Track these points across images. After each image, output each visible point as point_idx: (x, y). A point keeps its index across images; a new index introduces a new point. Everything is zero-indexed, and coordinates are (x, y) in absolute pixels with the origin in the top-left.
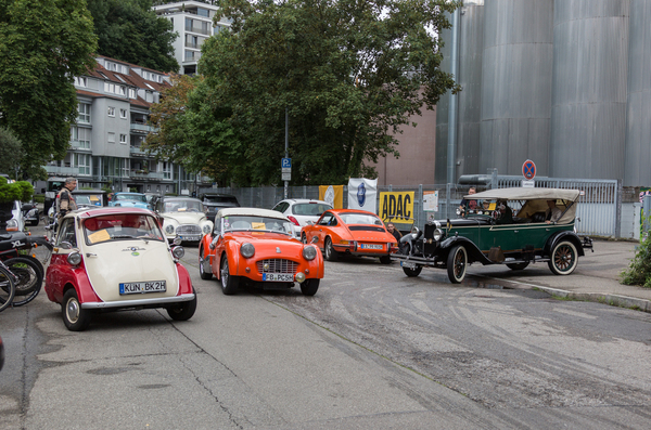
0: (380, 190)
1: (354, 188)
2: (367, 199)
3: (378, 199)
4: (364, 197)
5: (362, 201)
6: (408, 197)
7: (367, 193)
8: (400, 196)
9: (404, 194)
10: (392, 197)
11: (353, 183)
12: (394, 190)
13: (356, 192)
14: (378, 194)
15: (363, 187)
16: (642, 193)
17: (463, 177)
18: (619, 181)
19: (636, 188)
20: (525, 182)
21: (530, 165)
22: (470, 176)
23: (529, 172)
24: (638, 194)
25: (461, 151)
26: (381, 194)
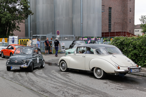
0: (18, 39)
1: (11, 39)
2: (15, 41)
3: (18, 41)
4: (14, 41)
5: (13, 42)
6: (27, 40)
7: (15, 40)
8: (25, 40)
9: (26, 40)
10: (22, 41)
11: (10, 37)
12: (23, 39)
13: (11, 40)
14: (18, 40)
15: (13, 38)
16: (80, 38)
17: (33, 35)
18: (75, 35)
19: (78, 37)
20: (57, 36)
21: (58, 31)
22: (35, 35)
23: (58, 33)
24: (79, 38)
25: (31, 29)
26: (19, 40)
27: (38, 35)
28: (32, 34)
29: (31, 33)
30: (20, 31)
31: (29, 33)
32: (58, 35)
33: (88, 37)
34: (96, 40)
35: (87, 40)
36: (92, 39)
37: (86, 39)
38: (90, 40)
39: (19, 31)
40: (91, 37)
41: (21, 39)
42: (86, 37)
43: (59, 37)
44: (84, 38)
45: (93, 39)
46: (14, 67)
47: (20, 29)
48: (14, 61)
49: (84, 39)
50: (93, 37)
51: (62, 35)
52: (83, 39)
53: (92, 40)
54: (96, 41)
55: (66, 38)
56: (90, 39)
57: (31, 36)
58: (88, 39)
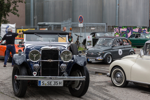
1: (4, 28)
12: (24, 29)
13: (5, 30)
16: (115, 28)
17: (39, 23)
18: (107, 24)
19: (113, 26)
20: (79, 24)
21: (81, 17)
22: (42, 23)
23: (81, 20)
24: (113, 29)
25: (36, 13)
26: (18, 30)
27: (47, 24)
28: (36, 20)
29: (34, 19)
30: (18, 16)
31: (32, 20)
32: (81, 23)
33: (127, 27)
34: (140, 31)
35: (126, 32)
36: (134, 30)
37: (125, 30)
38: (131, 32)
39: (16, 15)
40: (133, 27)
41: (21, 29)
42: (125, 27)
43: (82, 26)
44: (121, 28)
45: (137, 30)
46: (90, 59)
47: (18, 13)
48: (91, 53)
49: (121, 30)
50: (136, 27)
51: (85, 23)
52: (119, 30)
53: (135, 32)
54: (140, 33)
55: (92, 29)
56: (131, 29)
57: (34, 25)
58: (128, 29)
